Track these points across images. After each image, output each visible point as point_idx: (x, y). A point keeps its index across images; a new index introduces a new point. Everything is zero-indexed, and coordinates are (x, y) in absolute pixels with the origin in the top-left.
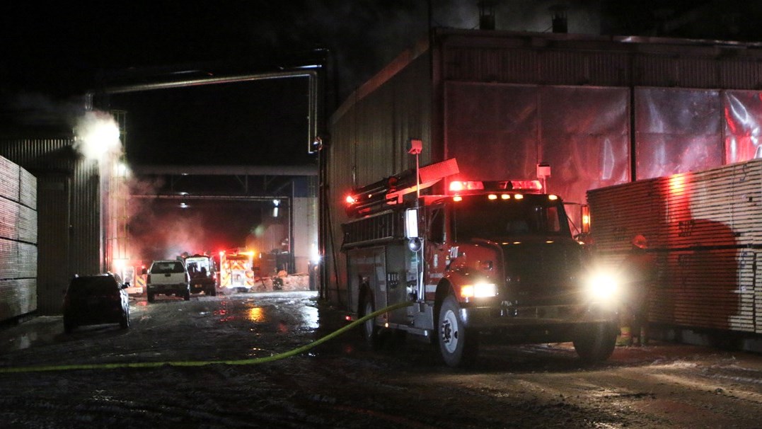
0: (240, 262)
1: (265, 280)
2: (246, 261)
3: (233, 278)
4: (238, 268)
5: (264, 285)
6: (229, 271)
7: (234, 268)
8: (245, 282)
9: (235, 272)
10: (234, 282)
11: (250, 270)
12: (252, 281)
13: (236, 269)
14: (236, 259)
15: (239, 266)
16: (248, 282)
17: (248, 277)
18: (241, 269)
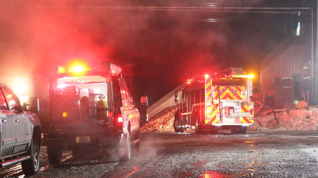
0: (234, 88)
1: (279, 112)
2: (242, 88)
3: (224, 111)
4: (231, 98)
5: (276, 119)
6: (216, 102)
7: (224, 98)
8: (241, 119)
9: (226, 103)
10: (224, 117)
11: (249, 101)
12: (250, 116)
13: (228, 99)
14: (227, 84)
15: (231, 94)
16: (245, 118)
17: (246, 111)
18: (236, 100)
